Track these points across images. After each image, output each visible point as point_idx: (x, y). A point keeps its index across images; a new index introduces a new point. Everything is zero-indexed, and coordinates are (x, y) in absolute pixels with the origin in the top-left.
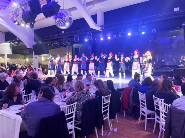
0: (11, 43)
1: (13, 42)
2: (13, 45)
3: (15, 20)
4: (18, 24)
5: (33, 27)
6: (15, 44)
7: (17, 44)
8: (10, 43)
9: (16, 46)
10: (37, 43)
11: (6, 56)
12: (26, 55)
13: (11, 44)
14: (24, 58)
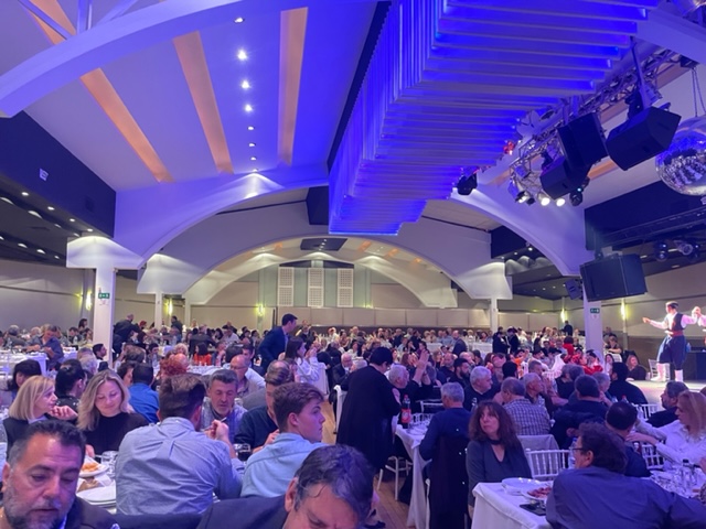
0: (511, 261)
1: (516, 258)
2: (514, 269)
3: (521, 189)
4: (531, 201)
5: (581, 201)
6: (520, 263)
7: (529, 265)
8: (505, 260)
9: (523, 269)
10: (596, 255)
11: (494, 305)
12: (560, 298)
13: (510, 264)
14: (554, 311)
